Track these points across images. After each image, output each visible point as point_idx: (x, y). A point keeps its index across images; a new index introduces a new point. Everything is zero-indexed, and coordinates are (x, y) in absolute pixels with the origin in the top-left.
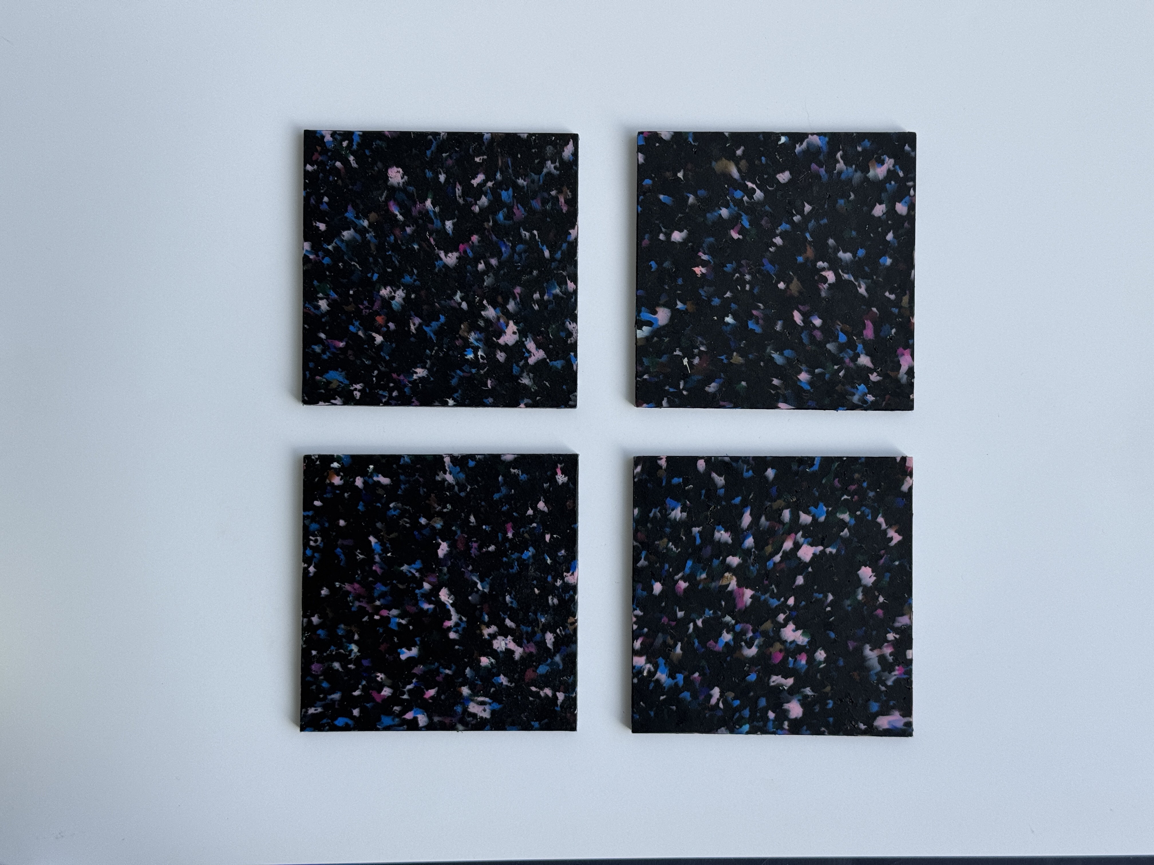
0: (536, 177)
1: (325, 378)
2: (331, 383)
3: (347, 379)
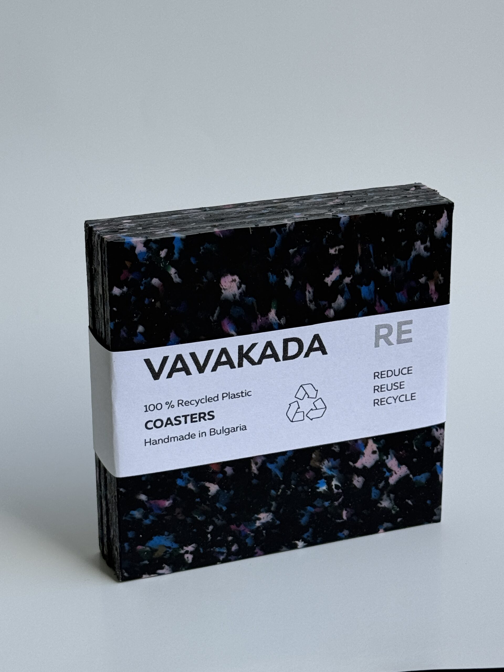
0: (402, 263)
1: (149, 547)
2: (156, 550)
3: (176, 542)
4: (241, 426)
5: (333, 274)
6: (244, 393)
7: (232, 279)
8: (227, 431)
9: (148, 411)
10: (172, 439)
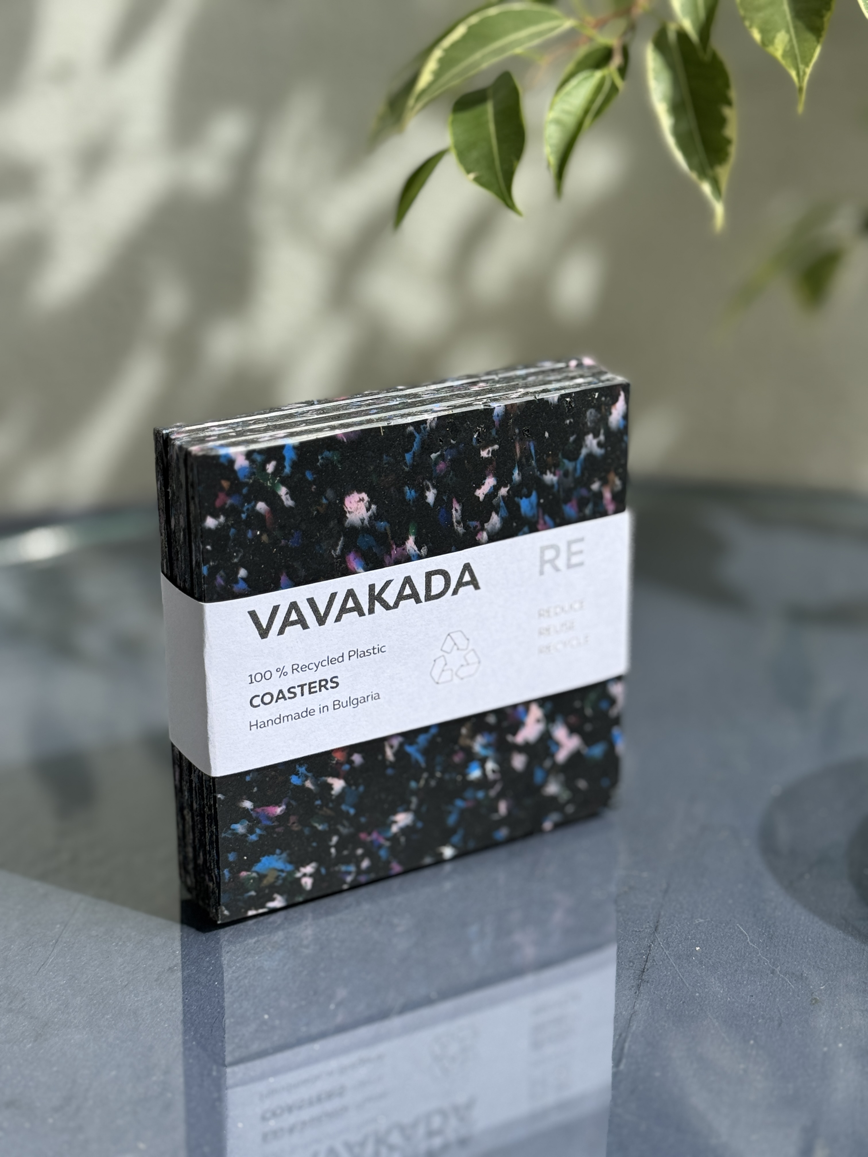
0: (571, 465)
1: (255, 872)
2: (265, 876)
3: (290, 862)
4: (373, 694)
5: (485, 484)
6: (376, 648)
7: (359, 498)
8: (355, 702)
9: (253, 683)
10: (286, 718)
